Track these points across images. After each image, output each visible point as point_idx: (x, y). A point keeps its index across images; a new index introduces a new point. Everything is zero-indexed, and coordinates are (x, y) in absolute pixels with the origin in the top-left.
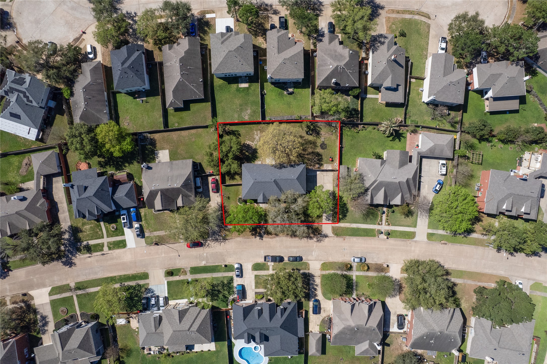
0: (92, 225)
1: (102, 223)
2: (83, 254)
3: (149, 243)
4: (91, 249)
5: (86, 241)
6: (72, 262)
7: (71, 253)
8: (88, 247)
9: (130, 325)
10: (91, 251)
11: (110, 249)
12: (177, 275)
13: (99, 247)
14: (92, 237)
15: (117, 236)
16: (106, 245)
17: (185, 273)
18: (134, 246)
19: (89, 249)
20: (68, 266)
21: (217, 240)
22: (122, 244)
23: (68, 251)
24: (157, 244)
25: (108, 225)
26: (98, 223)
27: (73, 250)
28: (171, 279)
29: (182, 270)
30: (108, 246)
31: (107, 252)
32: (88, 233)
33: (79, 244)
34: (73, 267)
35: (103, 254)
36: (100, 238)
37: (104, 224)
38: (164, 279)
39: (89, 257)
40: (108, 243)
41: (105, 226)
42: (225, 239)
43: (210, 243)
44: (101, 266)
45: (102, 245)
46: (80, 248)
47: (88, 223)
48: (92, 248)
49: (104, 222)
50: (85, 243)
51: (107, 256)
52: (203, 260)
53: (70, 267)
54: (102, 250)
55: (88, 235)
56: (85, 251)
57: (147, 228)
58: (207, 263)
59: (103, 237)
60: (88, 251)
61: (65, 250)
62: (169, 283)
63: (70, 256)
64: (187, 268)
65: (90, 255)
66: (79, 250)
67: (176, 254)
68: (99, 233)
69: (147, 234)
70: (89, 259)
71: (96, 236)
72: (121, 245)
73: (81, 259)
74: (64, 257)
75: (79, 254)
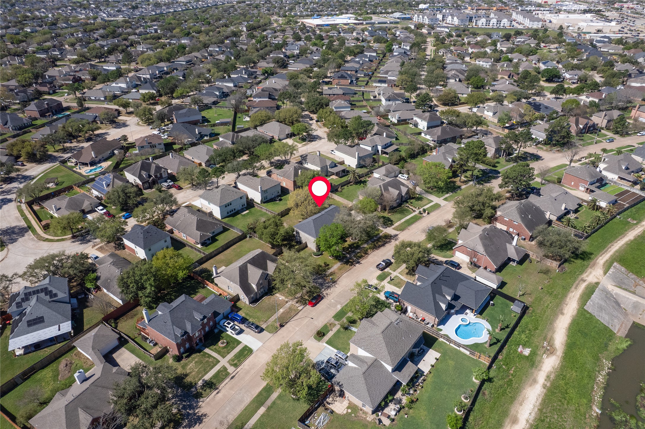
0: (196, 360)
1: (207, 350)
2: (208, 395)
3: (274, 330)
4: (213, 383)
5: (200, 380)
6: (199, 416)
7: (191, 407)
8: (208, 384)
9: (337, 414)
10: (215, 385)
11: (236, 366)
12: (328, 332)
13: (223, 374)
14: (205, 370)
15: (233, 348)
16: (227, 366)
17: (332, 325)
18: (260, 344)
19: (210, 385)
20: (198, 424)
21: (329, 287)
22: (247, 352)
23: (184, 407)
24: (282, 326)
25: (215, 347)
26: (202, 353)
27: (189, 402)
28: (327, 338)
29: (328, 324)
30: (231, 365)
31: (236, 372)
32: (196, 370)
33: (193, 390)
34: (204, 420)
35: (232, 378)
36: (216, 365)
37: (210, 349)
38: (320, 343)
39: (218, 393)
40: (228, 362)
41: (212, 350)
42: (334, 282)
43: (327, 292)
44: (241, 390)
45: (225, 369)
46: (198, 392)
47: (189, 362)
48: (214, 381)
49: (208, 347)
50: (200, 383)
51: (239, 375)
52: (336, 305)
53: (200, 423)
54: (228, 374)
55: (198, 372)
56: (208, 390)
57: (259, 321)
58: (341, 305)
59: (219, 362)
60: (211, 387)
61: (179, 410)
62: (329, 343)
63: (190, 412)
64: (330, 320)
65: (217, 391)
66: (198, 396)
67: (307, 320)
68: (211, 360)
69: (264, 326)
70: (219, 394)
71: (209, 365)
72: (245, 353)
73: (208, 403)
74: (183, 419)
75: (202, 400)
